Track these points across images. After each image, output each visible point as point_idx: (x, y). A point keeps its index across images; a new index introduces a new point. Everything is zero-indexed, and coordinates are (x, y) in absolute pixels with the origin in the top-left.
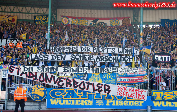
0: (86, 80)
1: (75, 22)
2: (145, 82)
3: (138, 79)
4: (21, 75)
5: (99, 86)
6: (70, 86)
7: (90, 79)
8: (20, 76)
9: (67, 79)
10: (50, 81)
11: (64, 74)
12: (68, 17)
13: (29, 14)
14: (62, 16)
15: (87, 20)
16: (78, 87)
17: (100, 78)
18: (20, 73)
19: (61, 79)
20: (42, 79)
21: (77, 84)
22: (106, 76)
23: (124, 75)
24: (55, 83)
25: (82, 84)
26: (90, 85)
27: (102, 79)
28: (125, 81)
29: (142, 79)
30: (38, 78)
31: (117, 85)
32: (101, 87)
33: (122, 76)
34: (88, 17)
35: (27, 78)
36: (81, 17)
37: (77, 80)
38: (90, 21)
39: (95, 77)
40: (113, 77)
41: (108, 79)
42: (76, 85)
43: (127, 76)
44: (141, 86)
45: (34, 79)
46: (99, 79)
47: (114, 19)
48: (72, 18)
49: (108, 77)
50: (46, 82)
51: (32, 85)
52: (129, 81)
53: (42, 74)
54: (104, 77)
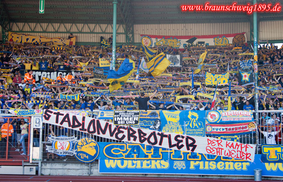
0: (159, 131)
1: (161, 43)
2: (251, 132)
3: (240, 128)
4: (61, 123)
5: (179, 138)
6: (135, 140)
7: (164, 128)
8: (60, 125)
9: (129, 129)
10: (104, 132)
11: (125, 122)
12: (150, 37)
14: (142, 35)
15: (179, 40)
16: (146, 141)
17: (180, 127)
18: (60, 121)
19: (121, 129)
20: (92, 129)
21: (145, 137)
22: (190, 123)
23: (218, 122)
24: (112, 135)
25: (153, 137)
26: (164, 138)
27: (183, 127)
28: (219, 131)
29: (246, 127)
30: (86, 127)
31: (206, 138)
32: (182, 141)
33: (215, 124)
34: (180, 35)
35: (71, 128)
36: (170, 35)
37: (144, 130)
38: (184, 41)
39: (172, 126)
40: (200, 124)
41: (192, 128)
42: (142, 139)
43: (222, 123)
44: (244, 138)
45: (80, 129)
46: (178, 128)
48: (157, 37)
49: (193, 125)
50: (99, 133)
51: (79, 138)
52: (225, 130)
53: (93, 122)
54: (187, 125)
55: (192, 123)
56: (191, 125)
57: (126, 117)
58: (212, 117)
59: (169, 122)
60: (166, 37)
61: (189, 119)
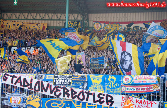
0: (86, 90)
1: (108, 27)
2: (156, 91)
3: (147, 89)
4: (15, 84)
5: (101, 96)
6: (68, 96)
7: (90, 88)
8: (14, 85)
9: (64, 88)
10: (46, 91)
11: (62, 83)
12: (100, 22)
13: (60, 21)
14: (94, 22)
16: (77, 98)
17: (101, 87)
18: (14, 82)
19: (58, 89)
20: (37, 88)
21: (76, 94)
22: (109, 84)
23: (130, 84)
24: (51, 93)
25: (81, 94)
26: (90, 95)
27: (104, 88)
28: (131, 90)
29: (152, 88)
30: (33, 87)
31: (121, 96)
32: (103, 98)
33: (128, 85)
34: (122, 21)
35: (22, 87)
36: (114, 21)
37: (75, 90)
39: (96, 86)
40: (117, 85)
41: (111, 88)
42: (74, 96)
43: (133, 85)
44: (150, 97)
45: (29, 88)
46: (100, 88)
48: (105, 23)
49: (111, 86)
50: (42, 91)
51: (27, 95)
52: (136, 90)
53: (38, 82)
54: (107, 86)
55: (111, 84)
57: (62, 80)
58: (126, 80)
59: (94, 83)
60: (112, 23)
61: (108, 82)
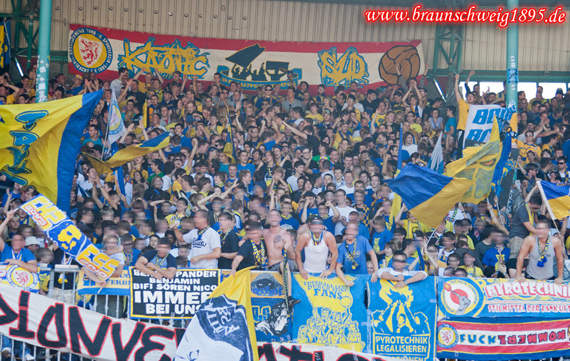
1: (143, 57)
3: (543, 337)
7: (302, 330)
10: (95, 349)
11: (172, 307)
12: (104, 34)
14: (74, 27)
15: (202, 51)
17: (352, 328)
22: (386, 317)
23: (475, 316)
24: (122, 356)
25: (264, 359)
27: (363, 330)
28: (478, 344)
29: (562, 335)
30: (33, 325)
33: (466, 320)
36: (170, 32)
38: (220, 57)
39: (329, 322)
40: (417, 321)
41: (395, 334)
43: (488, 320)
45: (12, 332)
46: (347, 332)
47: (342, 47)
49: (395, 322)
50: (76, 349)
52: (497, 343)
54: (376, 323)
55: (395, 315)
56: (389, 323)
57: (175, 292)
58: (455, 300)
59: (320, 310)
61: (383, 305)
